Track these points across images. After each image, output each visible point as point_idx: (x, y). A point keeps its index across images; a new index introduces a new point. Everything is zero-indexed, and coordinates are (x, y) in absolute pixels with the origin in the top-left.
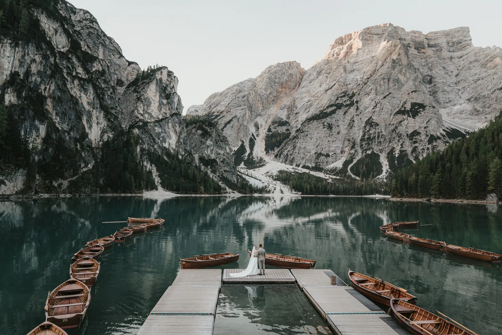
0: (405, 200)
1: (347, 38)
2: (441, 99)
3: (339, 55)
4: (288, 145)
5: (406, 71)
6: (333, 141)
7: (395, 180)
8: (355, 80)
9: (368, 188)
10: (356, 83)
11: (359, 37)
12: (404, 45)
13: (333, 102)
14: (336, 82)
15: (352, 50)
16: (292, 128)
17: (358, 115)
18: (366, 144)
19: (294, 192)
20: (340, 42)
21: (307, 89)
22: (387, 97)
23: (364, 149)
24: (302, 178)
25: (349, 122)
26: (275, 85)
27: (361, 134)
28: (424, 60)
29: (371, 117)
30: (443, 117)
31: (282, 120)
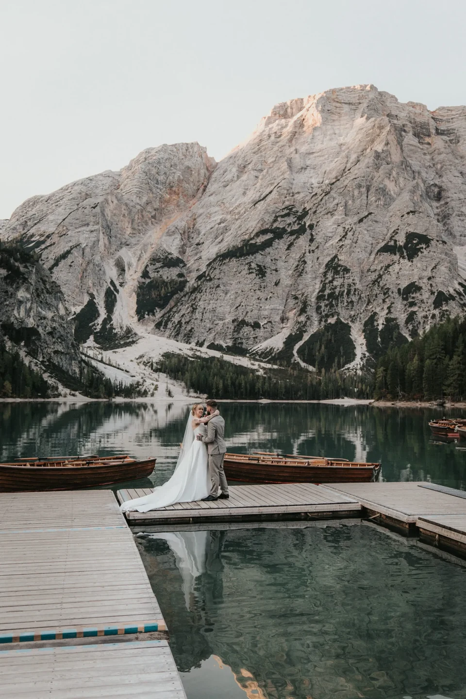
0: (400, 404)
1: (294, 106)
2: (456, 228)
3: (280, 136)
4: (182, 304)
5: (398, 174)
6: (266, 299)
7: (382, 368)
8: (308, 185)
9: (330, 385)
10: (311, 191)
11: (317, 107)
12: (394, 126)
13: (267, 224)
14: (272, 187)
15: (304, 129)
16: (190, 272)
17: (313, 251)
18: (326, 306)
19: (192, 394)
20: (281, 113)
21: (219, 197)
22: (365, 220)
23: (323, 314)
24: (209, 368)
25: (296, 263)
26: (157, 188)
27: (318, 286)
28: (428, 157)
29: (336, 256)
30: (458, 261)
31: (170, 256)
